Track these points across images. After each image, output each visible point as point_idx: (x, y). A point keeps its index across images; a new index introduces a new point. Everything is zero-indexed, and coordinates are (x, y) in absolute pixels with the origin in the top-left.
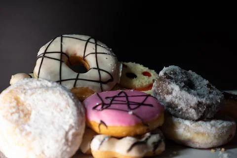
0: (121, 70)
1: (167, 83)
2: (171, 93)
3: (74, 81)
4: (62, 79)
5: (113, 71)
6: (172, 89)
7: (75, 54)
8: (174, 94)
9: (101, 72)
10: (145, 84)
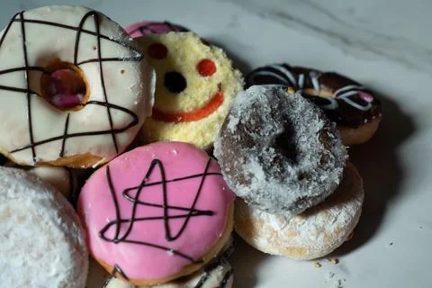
0: (153, 91)
1: (242, 161)
2: (248, 183)
3: (60, 141)
4: (36, 140)
5: (136, 103)
6: (252, 175)
7: (58, 59)
8: (254, 186)
9: (112, 110)
10: (201, 103)
